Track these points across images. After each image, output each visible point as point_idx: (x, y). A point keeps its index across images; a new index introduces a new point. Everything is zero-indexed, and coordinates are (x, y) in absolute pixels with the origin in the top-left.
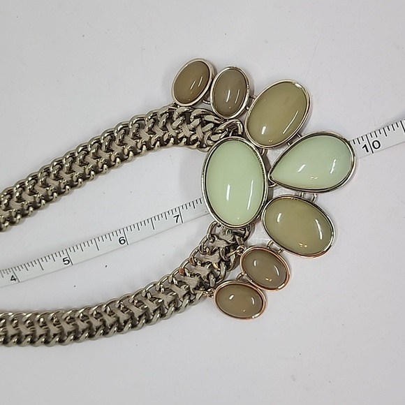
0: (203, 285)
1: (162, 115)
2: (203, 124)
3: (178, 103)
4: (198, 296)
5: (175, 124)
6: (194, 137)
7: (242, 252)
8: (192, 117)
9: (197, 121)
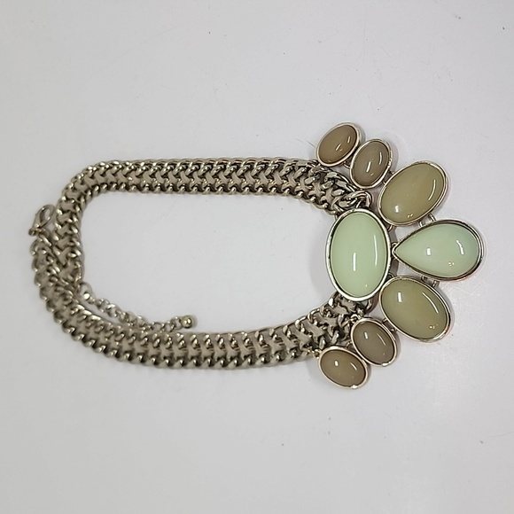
0: (312, 345)
1: (300, 167)
2: (335, 187)
3: (320, 161)
4: (304, 355)
5: (308, 181)
6: (323, 198)
7: (355, 321)
8: (326, 178)
9: (331, 183)
